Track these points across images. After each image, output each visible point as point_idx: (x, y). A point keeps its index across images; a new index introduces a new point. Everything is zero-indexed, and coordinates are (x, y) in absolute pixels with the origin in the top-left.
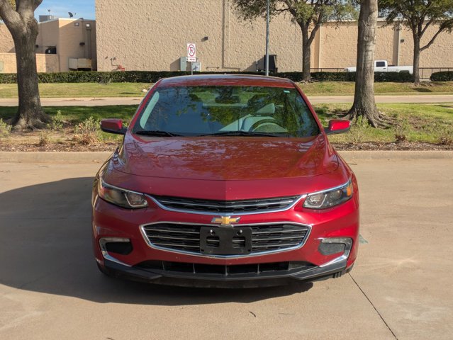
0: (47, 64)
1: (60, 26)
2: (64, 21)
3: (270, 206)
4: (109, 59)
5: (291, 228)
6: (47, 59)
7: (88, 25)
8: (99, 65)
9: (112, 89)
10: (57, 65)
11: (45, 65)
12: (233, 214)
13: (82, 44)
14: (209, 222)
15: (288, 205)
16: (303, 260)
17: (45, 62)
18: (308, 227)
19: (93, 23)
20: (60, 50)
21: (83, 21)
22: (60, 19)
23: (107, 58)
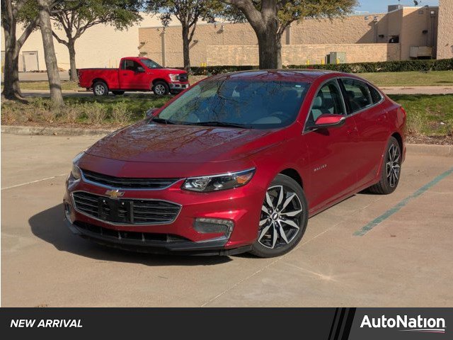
0: (388, 53)
1: (404, 14)
2: (408, 9)
3: (151, 185)
4: (449, 46)
5: (165, 206)
6: (388, 49)
7: (432, 12)
8: (438, 52)
9: (430, 78)
10: (398, 54)
11: (386, 55)
12: (121, 189)
13: (425, 32)
14: (104, 194)
15: (166, 185)
16: (176, 233)
17: (386, 50)
18: (179, 206)
19: (436, 9)
20: (402, 40)
21: (427, 8)
22: (404, 8)
23: (447, 45)
